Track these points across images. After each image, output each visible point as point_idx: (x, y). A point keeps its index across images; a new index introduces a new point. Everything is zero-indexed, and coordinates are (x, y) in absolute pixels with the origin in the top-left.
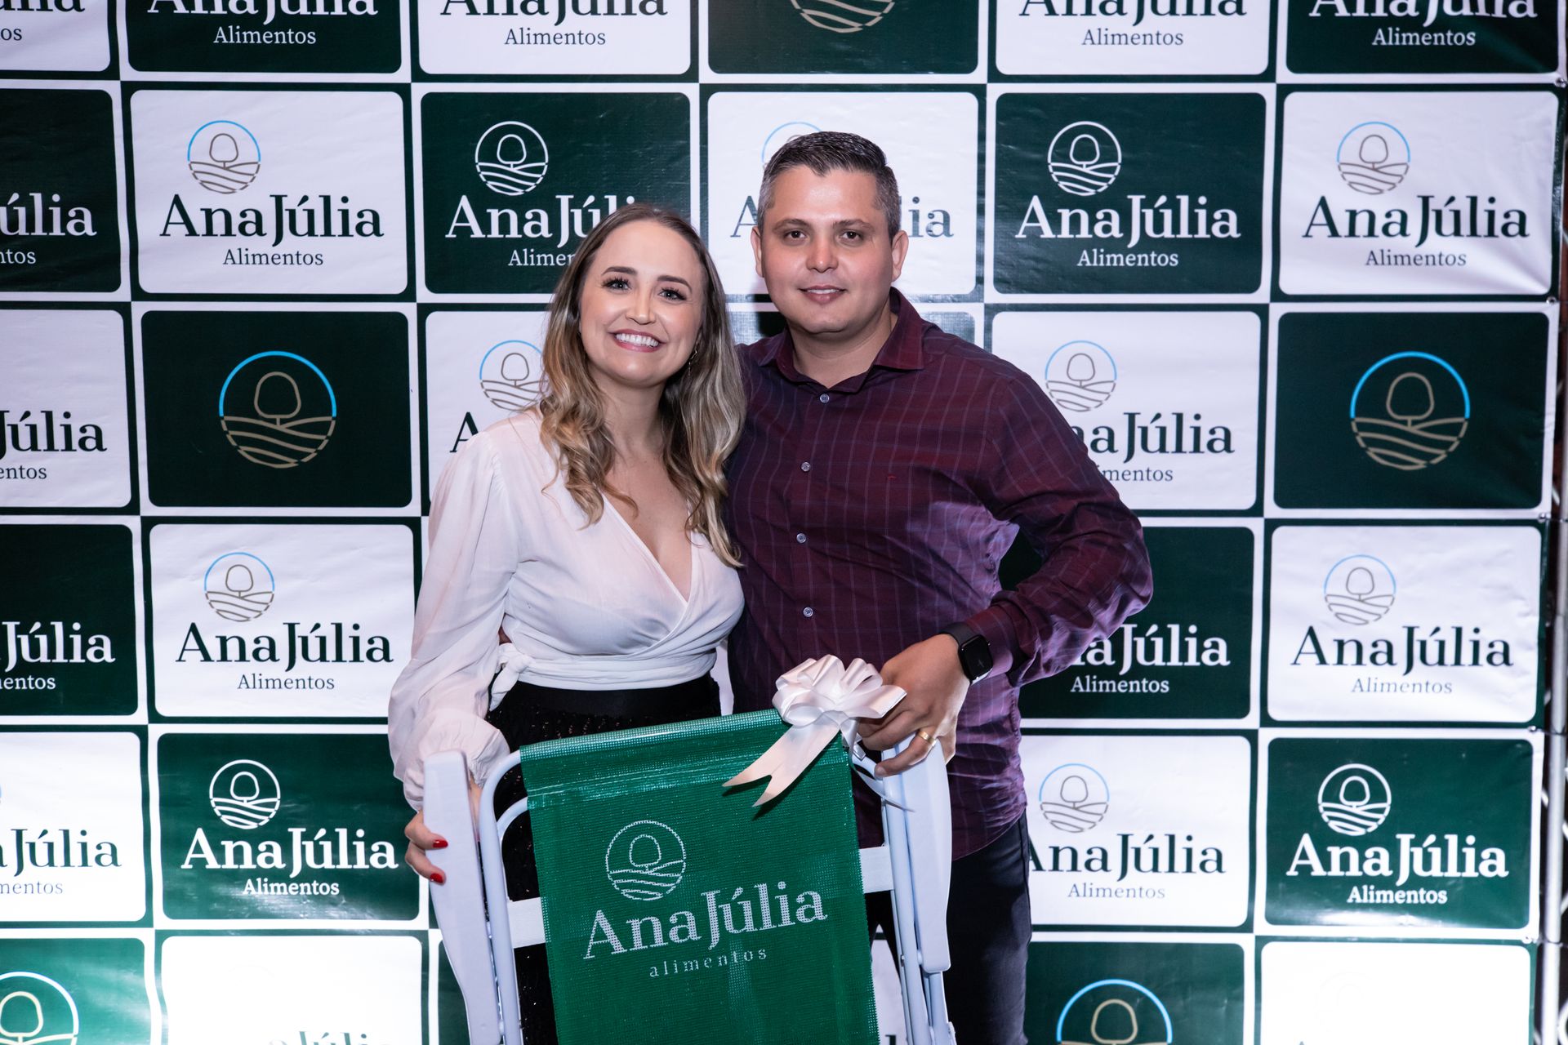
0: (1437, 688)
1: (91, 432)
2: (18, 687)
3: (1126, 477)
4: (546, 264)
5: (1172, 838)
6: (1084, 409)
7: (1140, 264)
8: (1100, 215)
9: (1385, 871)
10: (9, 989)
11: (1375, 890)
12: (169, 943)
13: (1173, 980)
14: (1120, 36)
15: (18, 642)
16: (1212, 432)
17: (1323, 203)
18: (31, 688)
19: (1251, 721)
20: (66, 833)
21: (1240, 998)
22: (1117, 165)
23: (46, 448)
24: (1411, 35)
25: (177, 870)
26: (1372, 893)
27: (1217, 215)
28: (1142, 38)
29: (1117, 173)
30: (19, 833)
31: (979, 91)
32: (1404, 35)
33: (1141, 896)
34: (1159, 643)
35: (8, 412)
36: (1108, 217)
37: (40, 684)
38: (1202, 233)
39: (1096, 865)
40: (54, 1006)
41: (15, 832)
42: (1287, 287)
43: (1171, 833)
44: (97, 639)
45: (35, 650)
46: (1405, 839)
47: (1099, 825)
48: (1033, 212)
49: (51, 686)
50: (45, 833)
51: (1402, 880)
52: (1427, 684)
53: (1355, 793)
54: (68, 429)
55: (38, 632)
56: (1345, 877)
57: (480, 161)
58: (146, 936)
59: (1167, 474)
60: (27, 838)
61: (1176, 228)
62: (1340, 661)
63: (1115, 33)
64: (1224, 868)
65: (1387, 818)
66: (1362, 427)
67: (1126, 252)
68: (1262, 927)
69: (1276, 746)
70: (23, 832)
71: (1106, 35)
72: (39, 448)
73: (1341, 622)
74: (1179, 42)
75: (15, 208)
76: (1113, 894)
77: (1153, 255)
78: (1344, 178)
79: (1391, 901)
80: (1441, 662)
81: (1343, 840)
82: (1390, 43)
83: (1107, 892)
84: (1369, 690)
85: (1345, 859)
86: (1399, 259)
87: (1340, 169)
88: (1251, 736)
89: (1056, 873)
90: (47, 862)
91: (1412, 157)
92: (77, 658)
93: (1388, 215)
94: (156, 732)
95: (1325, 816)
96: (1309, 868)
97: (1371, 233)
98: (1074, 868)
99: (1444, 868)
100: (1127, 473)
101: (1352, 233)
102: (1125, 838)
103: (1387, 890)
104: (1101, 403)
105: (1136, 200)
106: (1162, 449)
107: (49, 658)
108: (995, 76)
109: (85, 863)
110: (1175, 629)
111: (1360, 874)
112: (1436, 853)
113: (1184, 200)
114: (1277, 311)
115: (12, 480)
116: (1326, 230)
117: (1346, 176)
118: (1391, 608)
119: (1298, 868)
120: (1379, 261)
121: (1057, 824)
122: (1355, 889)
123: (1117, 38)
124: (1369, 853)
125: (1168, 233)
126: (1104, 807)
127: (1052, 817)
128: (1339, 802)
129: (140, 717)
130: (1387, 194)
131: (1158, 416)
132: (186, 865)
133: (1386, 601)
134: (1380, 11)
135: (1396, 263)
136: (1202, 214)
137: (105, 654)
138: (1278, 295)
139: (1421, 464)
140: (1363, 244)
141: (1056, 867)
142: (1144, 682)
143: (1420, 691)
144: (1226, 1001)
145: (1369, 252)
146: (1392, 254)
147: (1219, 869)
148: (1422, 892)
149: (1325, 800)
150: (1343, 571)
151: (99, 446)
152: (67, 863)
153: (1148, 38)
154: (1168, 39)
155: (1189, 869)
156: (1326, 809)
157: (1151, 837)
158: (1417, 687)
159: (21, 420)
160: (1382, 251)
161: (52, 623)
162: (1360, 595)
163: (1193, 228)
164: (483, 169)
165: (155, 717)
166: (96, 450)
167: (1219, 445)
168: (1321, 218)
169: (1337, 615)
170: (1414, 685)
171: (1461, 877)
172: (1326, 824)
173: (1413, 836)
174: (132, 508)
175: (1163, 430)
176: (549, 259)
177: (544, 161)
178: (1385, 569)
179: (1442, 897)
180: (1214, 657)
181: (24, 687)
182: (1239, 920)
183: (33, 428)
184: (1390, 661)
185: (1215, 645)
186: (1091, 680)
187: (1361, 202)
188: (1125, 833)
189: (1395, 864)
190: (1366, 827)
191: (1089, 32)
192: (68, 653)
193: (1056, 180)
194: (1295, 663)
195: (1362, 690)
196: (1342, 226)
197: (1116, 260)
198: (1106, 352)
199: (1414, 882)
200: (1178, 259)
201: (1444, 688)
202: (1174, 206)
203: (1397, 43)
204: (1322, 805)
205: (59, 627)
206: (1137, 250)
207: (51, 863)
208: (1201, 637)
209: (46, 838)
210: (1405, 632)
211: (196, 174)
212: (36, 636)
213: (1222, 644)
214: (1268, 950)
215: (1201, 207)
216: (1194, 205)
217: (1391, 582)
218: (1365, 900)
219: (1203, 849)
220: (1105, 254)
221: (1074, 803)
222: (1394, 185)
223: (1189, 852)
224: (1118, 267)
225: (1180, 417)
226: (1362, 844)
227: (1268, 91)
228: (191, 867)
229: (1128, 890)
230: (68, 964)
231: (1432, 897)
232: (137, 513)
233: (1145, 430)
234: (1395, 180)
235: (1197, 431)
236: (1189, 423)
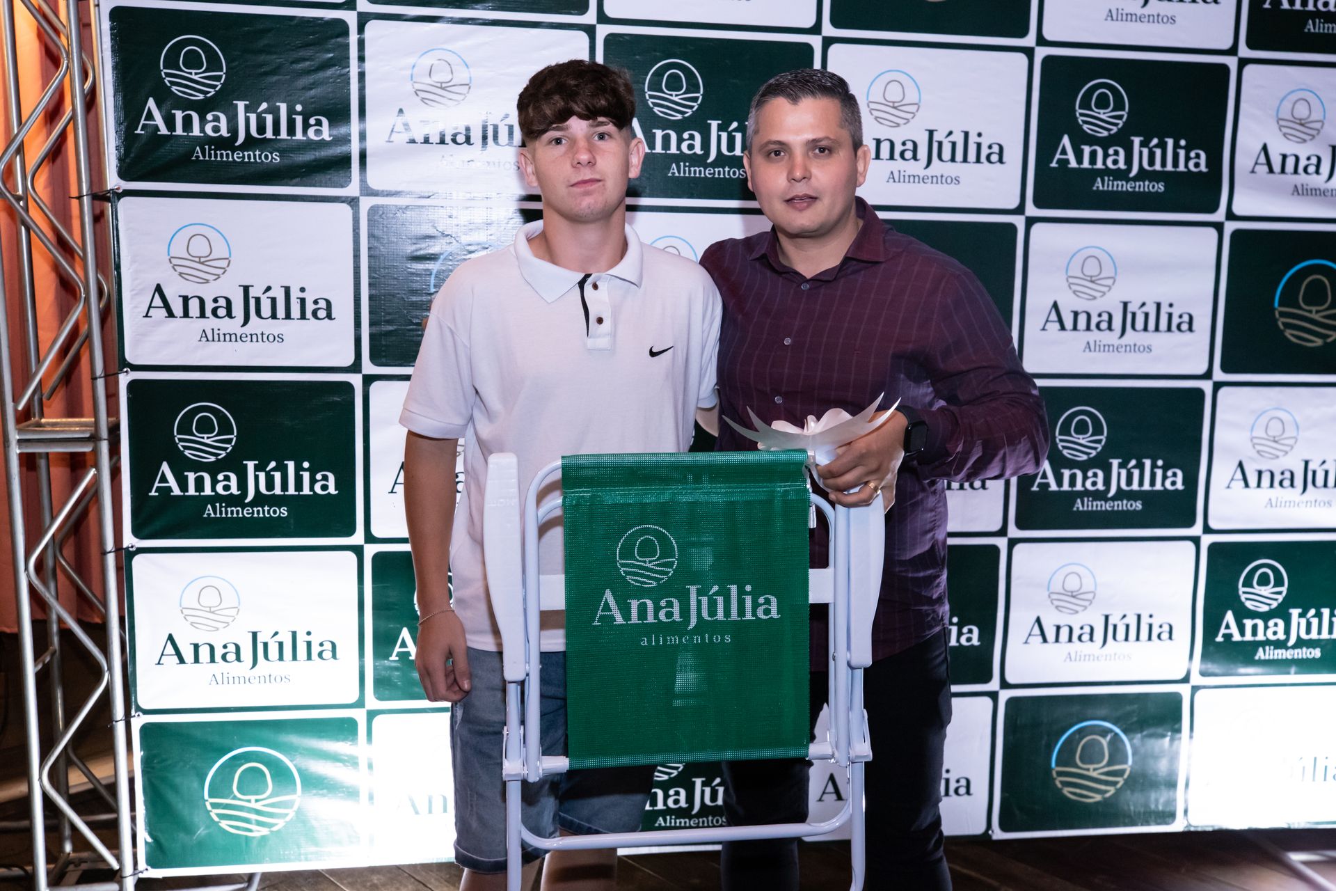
0: (1322, 504)
1: (322, 304)
2: (256, 515)
3: (1119, 350)
4: (697, 175)
5: (1139, 617)
6: (1091, 298)
7: (1137, 189)
8: (1111, 151)
9: (1281, 636)
10: (243, 761)
11: (1274, 649)
12: (378, 720)
13: (1135, 719)
14: (1131, 15)
15: (256, 478)
16: (1181, 316)
17: (1265, 148)
18: (267, 515)
19: (1196, 530)
20: (294, 634)
21: (1179, 731)
22: (1125, 114)
23: (284, 317)
24: (1330, 25)
25: (386, 661)
26: (1271, 652)
27: (1193, 154)
28: (1147, 17)
29: (1124, 119)
30: (255, 635)
31: (1029, 52)
32: (1326, 25)
33: (1115, 659)
34: (1136, 473)
35: (253, 286)
36: (1116, 153)
37: (275, 512)
38: (1182, 168)
39: (1086, 637)
40: (281, 774)
41: (251, 634)
42: (1238, 209)
43: (1139, 612)
44: (323, 475)
45: (270, 485)
46: (1295, 612)
47: (1089, 608)
48: (1064, 149)
49: (284, 514)
50: (276, 633)
51: (1291, 643)
52: (1316, 501)
53: (1264, 581)
54: (303, 301)
55: (274, 469)
56: (1254, 641)
57: (649, 90)
58: (359, 715)
59: (1148, 348)
60: (260, 639)
61: (1164, 164)
62: (1259, 485)
63: (1128, 12)
64: (1173, 637)
65: (1284, 599)
66: (1282, 314)
67: (1128, 180)
68: (1196, 679)
69: (1213, 548)
70: (258, 634)
71: (1122, 14)
72: (278, 317)
73: (1260, 457)
74: (1172, 22)
75: (263, 115)
76: (1096, 659)
77: (1147, 183)
78: (1280, 130)
79: (1284, 657)
80: (1325, 485)
81: (1254, 615)
82: (1317, 31)
83: (1092, 658)
84: (1276, 506)
85: (1255, 628)
86: (1314, 192)
87: (1278, 123)
88: (1196, 541)
89: (1057, 644)
90: (278, 657)
91: (1327, 116)
92: (306, 491)
93: (1309, 159)
94: (370, 550)
95: (1243, 597)
96: (1230, 635)
97: (1296, 171)
98: (1070, 640)
99: (1319, 632)
100: (1120, 347)
101: (1283, 171)
102: (1107, 617)
103: (1281, 648)
104: (1104, 293)
105: (1137, 141)
106: (1146, 329)
107: (282, 491)
108: (1041, 41)
109: (309, 657)
110: (1148, 463)
111: (1264, 638)
112: (1315, 622)
113: (1170, 142)
114: (1230, 227)
115: (254, 343)
116: (1266, 168)
117: (1283, 129)
118: (1295, 447)
119: (1224, 636)
120: (1300, 192)
121: (1060, 609)
122: (1261, 649)
123: (1129, 17)
124: (1271, 623)
125: (1158, 167)
126: (1092, 595)
127: (1056, 603)
128: (1252, 587)
129: (358, 538)
130: (1309, 144)
131: (1143, 304)
132: (394, 657)
133: (1291, 442)
134: (1311, 7)
135: (1312, 194)
136: (1182, 153)
137: (330, 487)
138: (1231, 216)
139: (1319, 342)
140: (1290, 179)
141: (1057, 640)
142: (1125, 502)
143: (1311, 506)
144: (1169, 734)
145: (1293, 186)
146: (1309, 188)
147: (1170, 638)
148: (1304, 649)
149: (1244, 586)
150: (1263, 420)
151: (329, 316)
152: (295, 658)
153: (1151, 18)
154: (1165, 20)
155: (1150, 639)
156: (1244, 593)
157: (1124, 616)
158: (1309, 504)
159: (264, 293)
160: (1303, 185)
161: (286, 462)
162: (1274, 437)
163: (1176, 164)
164: (651, 97)
165: (370, 538)
166: (326, 319)
167: (1185, 327)
168: (1262, 159)
169: (1258, 452)
170: (1307, 502)
171: (1330, 639)
172: (1242, 604)
173: (1300, 610)
174: (356, 367)
175: (1147, 315)
176: (700, 171)
177: (699, 92)
178: (1291, 418)
179: (1317, 653)
180: (1173, 483)
181: (261, 515)
182: (1181, 676)
183: (274, 300)
184: (1292, 485)
185: (1175, 475)
186: (1088, 501)
187: (1290, 148)
188: (1107, 613)
189: (1287, 631)
190: (1269, 605)
191: (1110, 11)
192: (299, 486)
193: (1081, 123)
194: (1228, 487)
195: (1272, 506)
196: (1277, 166)
197: (1121, 186)
198: (1110, 256)
199: (1300, 643)
200: (1165, 187)
201: (1327, 504)
202: (1163, 146)
203: (1321, 31)
204: (1241, 589)
205: (291, 465)
206: (1135, 179)
207: (281, 658)
208: (1165, 468)
209: (278, 638)
210: (1303, 465)
211: (418, 92)
212: (272, 473)
213: (1180, 474)
214: (1200, 694)
215: (1181, 148)
216: (1177, 146)
217: (1295, 427)
218: (1267, 657)
219: (1158, 626)
220: (1113, 181)
221: (1072, 592)
222: (1313, 137)
223: (1151, 626)
224: (1122, 192)
225: (1159, 305)
226: (1266, 617)
227: (1232, 62)
228: (397, 658)
229: (1106, 656)
230: (294, 739)
231: (1310, 653)
232: (359, 371)
233: (1134, 315)
234: (1314, 132)
235: (1170, 315)
236: (1165, 310)
